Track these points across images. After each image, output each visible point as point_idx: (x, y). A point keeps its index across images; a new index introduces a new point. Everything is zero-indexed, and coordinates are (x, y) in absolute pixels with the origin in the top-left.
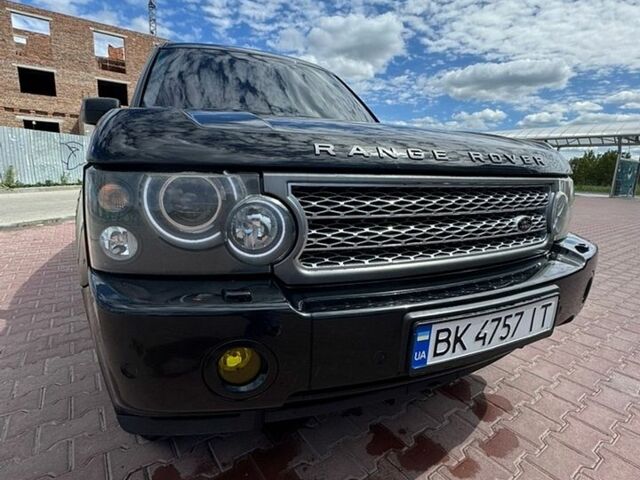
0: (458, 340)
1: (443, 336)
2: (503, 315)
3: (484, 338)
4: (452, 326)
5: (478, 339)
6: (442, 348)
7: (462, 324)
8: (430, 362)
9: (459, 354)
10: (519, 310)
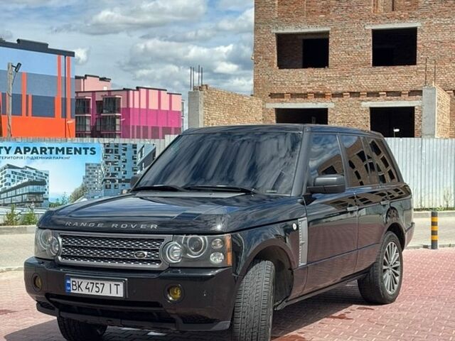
0: (79, 286)
1: (74, 283)
2: (95, 282)
3: (89, 288)
4: (76, 280)
5: (86, 288)
6: (75, 288)
7: (80, 281)
8: (72, 291)
9: (80, 292)
10: (102, 282)
